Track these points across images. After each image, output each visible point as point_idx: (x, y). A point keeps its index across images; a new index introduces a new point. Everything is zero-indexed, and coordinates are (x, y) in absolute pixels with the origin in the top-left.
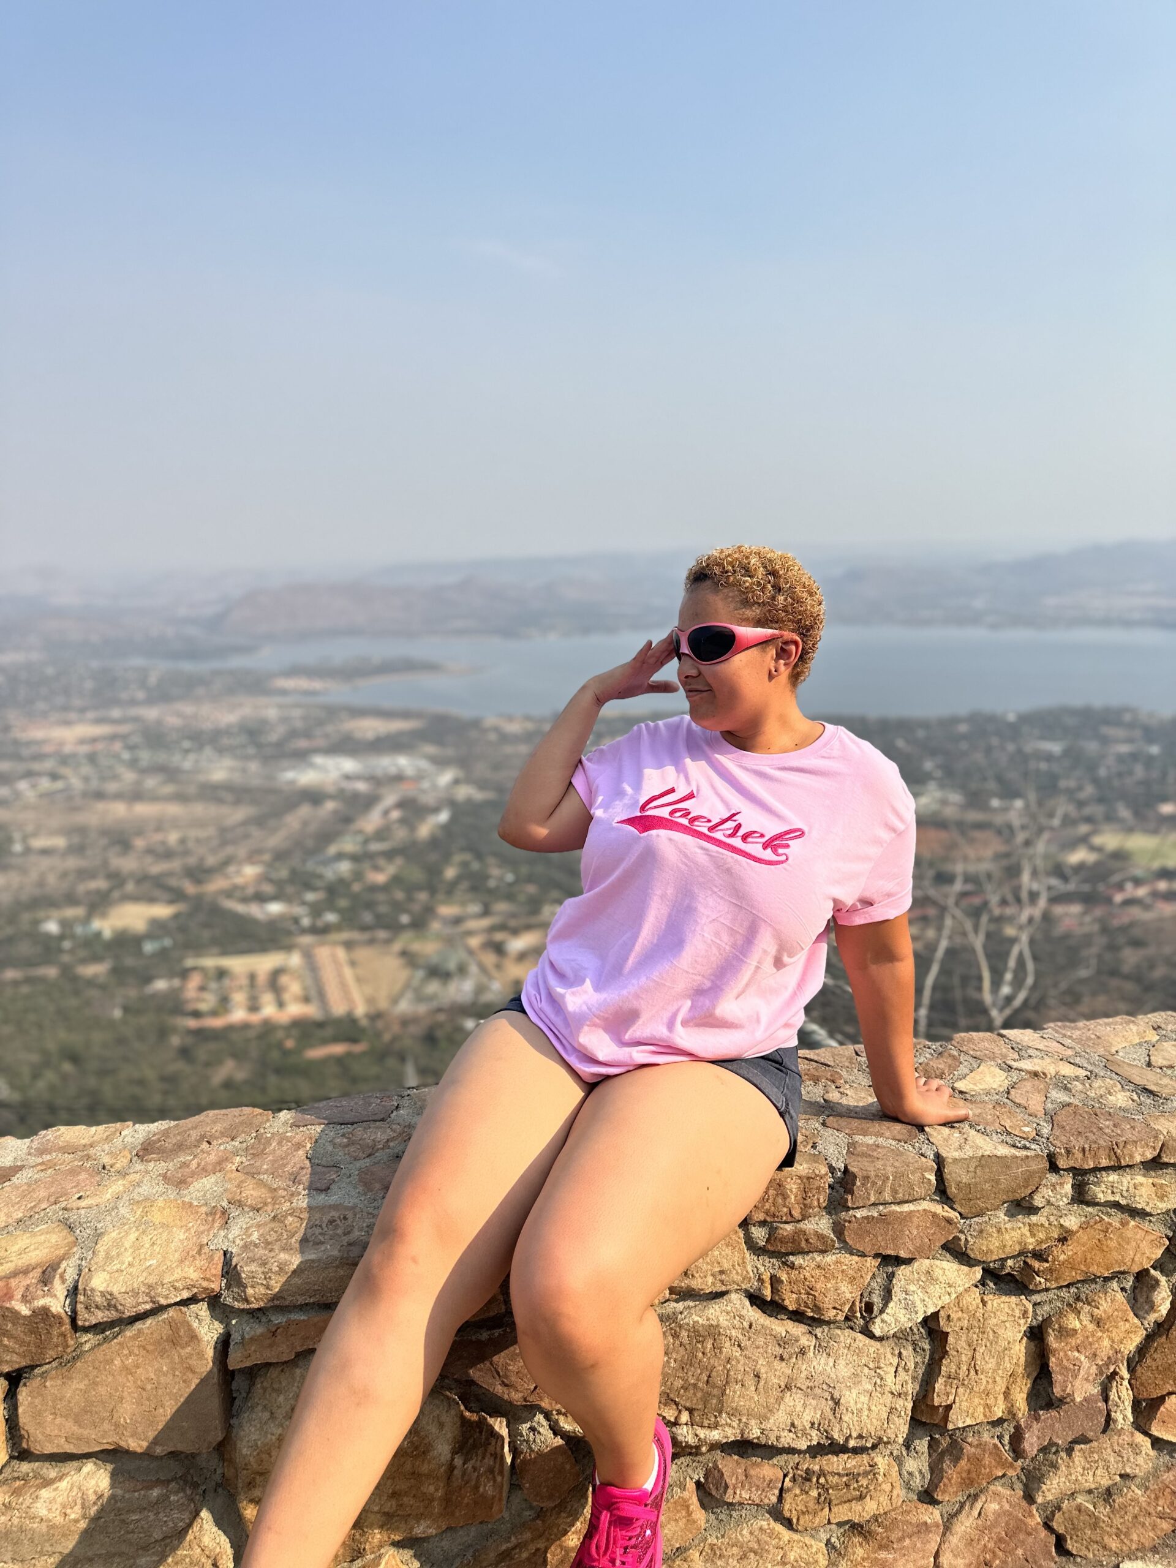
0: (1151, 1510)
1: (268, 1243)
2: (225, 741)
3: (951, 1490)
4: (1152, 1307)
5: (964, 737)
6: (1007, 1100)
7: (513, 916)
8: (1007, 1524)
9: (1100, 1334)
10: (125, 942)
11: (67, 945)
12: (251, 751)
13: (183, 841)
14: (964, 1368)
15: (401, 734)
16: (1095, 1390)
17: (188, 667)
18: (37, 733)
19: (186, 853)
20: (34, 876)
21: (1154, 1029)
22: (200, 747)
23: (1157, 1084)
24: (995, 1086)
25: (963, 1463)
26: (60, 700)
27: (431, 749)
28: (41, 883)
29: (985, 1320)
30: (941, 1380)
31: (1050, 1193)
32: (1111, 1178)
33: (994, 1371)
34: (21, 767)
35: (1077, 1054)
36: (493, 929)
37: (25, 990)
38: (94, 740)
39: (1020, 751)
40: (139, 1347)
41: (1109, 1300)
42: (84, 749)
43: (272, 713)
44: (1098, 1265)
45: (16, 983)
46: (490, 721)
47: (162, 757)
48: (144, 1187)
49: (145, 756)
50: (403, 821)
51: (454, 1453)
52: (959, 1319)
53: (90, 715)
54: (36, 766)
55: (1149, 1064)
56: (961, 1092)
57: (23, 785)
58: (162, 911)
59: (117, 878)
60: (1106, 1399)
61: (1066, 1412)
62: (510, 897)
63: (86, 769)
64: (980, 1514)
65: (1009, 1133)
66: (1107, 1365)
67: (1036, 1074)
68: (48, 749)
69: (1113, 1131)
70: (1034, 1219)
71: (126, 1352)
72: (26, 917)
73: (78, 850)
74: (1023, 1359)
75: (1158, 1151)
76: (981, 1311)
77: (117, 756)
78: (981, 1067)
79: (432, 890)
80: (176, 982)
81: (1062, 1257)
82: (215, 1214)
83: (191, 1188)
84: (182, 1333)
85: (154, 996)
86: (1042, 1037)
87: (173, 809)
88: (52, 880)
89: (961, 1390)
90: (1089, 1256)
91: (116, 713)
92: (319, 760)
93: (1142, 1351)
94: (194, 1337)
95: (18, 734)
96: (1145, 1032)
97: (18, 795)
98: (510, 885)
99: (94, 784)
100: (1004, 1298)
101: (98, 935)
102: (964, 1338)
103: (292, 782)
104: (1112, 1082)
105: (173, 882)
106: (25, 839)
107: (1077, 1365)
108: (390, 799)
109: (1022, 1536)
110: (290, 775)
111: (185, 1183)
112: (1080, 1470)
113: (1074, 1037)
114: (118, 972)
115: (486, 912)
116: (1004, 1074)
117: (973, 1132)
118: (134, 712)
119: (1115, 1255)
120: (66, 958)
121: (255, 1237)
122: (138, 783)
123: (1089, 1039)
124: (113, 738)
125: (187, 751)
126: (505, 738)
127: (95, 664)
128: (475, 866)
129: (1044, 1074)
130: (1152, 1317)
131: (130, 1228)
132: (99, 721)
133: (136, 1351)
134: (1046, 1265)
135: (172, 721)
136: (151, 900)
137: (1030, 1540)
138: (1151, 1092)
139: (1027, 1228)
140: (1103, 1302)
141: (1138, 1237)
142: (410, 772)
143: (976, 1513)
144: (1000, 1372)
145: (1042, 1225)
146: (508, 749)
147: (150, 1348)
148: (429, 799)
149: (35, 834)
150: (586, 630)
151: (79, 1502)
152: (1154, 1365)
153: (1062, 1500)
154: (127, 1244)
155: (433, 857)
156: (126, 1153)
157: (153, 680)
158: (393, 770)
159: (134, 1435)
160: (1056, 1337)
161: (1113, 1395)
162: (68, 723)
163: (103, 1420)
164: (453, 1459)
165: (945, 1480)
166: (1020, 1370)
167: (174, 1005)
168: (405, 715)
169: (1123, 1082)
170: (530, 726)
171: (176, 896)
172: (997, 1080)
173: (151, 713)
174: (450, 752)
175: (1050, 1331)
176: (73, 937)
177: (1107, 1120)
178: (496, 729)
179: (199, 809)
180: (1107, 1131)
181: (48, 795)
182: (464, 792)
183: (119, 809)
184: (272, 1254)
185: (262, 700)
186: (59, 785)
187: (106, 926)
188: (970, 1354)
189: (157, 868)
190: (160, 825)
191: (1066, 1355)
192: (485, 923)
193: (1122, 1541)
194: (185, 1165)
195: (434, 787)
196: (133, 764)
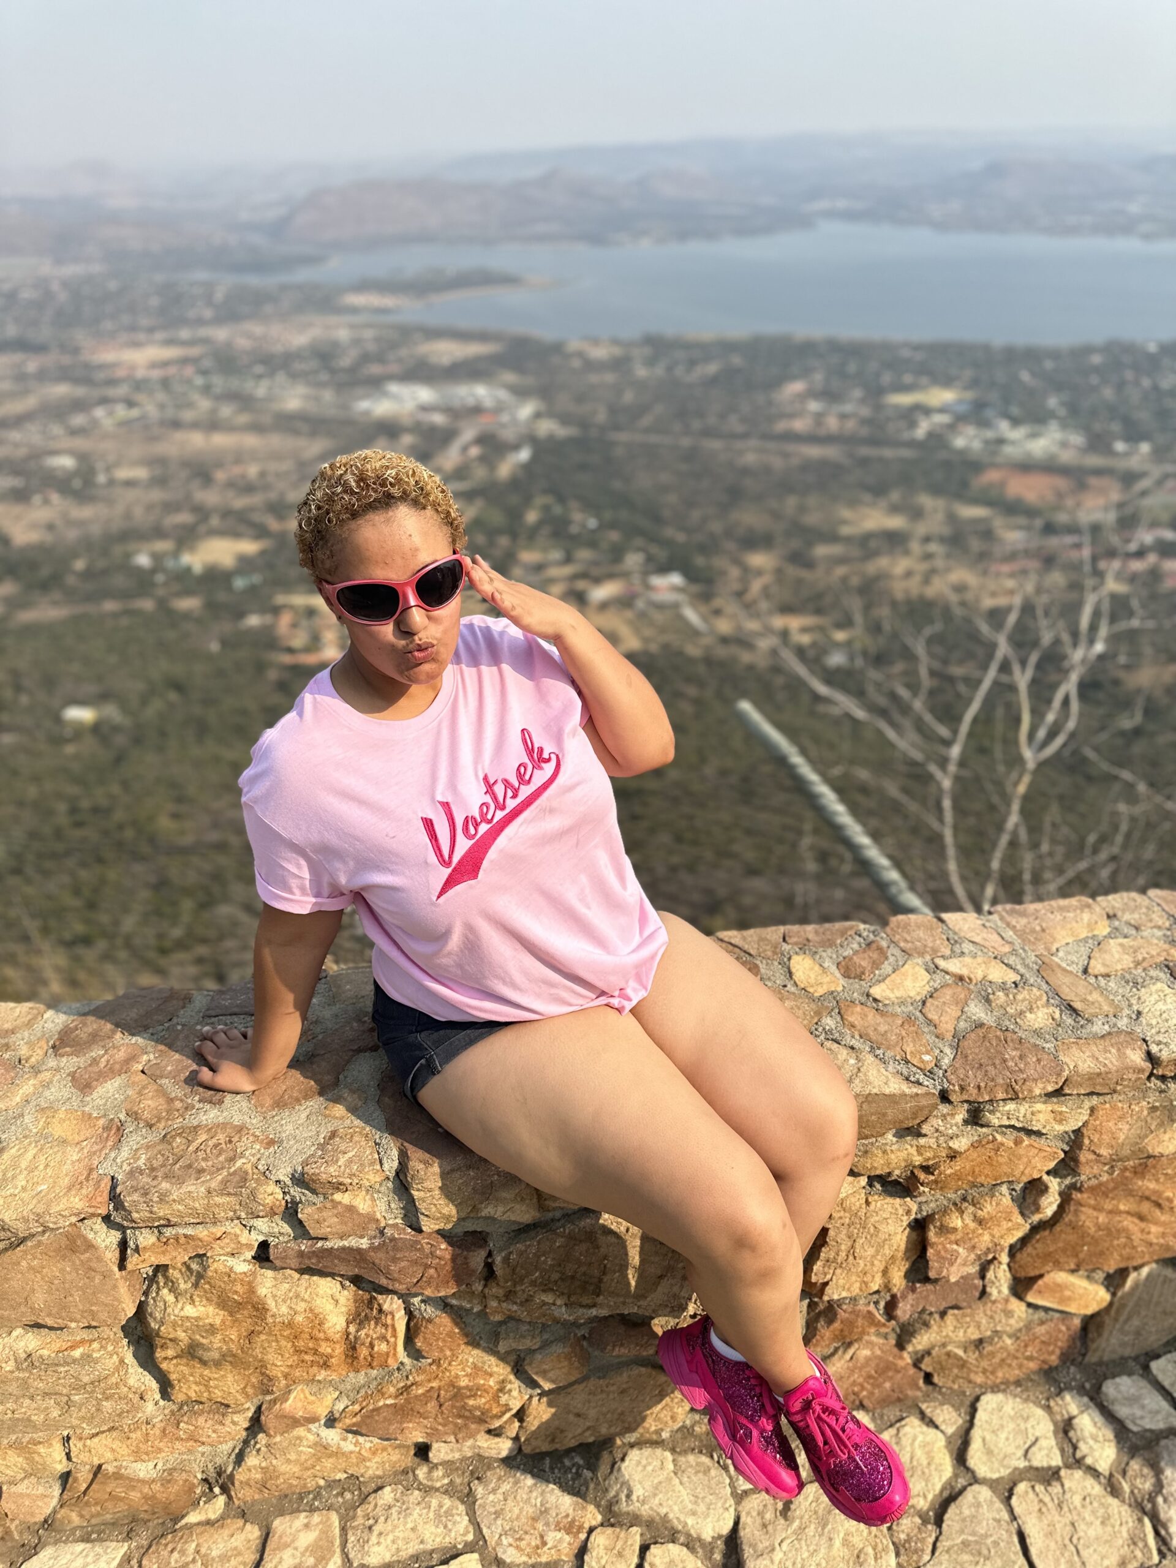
0: (1019, 1355)
1: (153, 1169)
2: (298, 366)
3: (824, 1344)
4: (1038, 1209)
5: (1096, 369)
6: (918, 1014)
7: (595, 563)
8: (877, 1365)
9: (980, 1231)
10: (214, 577)
11: (160, 578)
12: (324, 377)
13: (262, 474)
14: (843, 1254)
15: (478, 359)
16: (974, 1269)
17: (253, 281)
18: (108, 355)
19: (267, 487)
20: (119, 509)
21: (1109, 917)
22: (271, 374)
23: (1084, 1000)
24: (912, 994)
25: (837, 1325)
26: (126, 319)
27: (510, 377)
28: (128, 515)
29: (866, 1218)
30: (819, 1263)
31: (940, 1123)
32: (1007, 1108)
33: (873, 1256)
34: (96, 393)
35: (1014, 952)
36: (575, 577)
37: (124, 622)
38: (165, 364)
39: (1156, 388)
40: (41, 1253)
41: (994, 1203)
42: (156, 374)
43: (343, 335)
44: (987, 1176)
45: (115, 615)
46: (574, 345)
47: (234, 383)
48: (53, 1090)
49: (219, 382)
50: (482, 459)
51: (348, 1323)
52: (841, 1218)
53: (159, 336)
54: (112, 392)
55: (1085, 971)
56: (875, 1000)
57: (99, 412)
58: (249, 547)
59: (202, 512)
60: (983, 1277)
61: (942, 1287)
62: (592, 544)
63: (161, 396)
64: (852, 1358)
65: (907, 1062)
66: (986, 1254)
67: (961, 978)
68: (121, 373)
69: (1016, 1065)
70: (922, 1141)
71: (29, 1257)
72: (118, 550)
73: (160, 481)
74: (903, 1246)
75: (1060, 1084)
76: (864, 1211)
77: (189, 382)
78: (906, 966)
79: (514, 535)
80: (268, 619)
81: (949, 1172)
82: (111, 1129)
83: (95, 1095)
84: (79, 1243)
85: (250, 631)
86: (984, 925)
87: (251, 441)
88: (138, 512)
89: (838, 1271)
90: (977, 1170)
91: (185, 334)
92: (394, 388)
93: (1024, 1241)
94: (90, 1246)
95: (86, 356)
96: (1096, 923)
97: (95, 423)
98: (593, 531)
99: (170, 413)
100: (889, 1200)
101: (188, 570)
102: (845, 1232)
103: (367, 413)
104: (1038, 993)
105: (257, 517)
106: (108, 469)
107: (955, 1255)
108: (468, 434)
109: (890, 1374)
110: (364, 405)
111: (90, 1088)
112: (951, 1328)
113: (1018, 927)
114: (213, 608)
115: (568, 560)
116: (927, 976)
117: (870, 1059)
118: (203, 332)
119: (1005, 1169)
120: (161, 592)
121: (141, 1162)
122: (214, 411)
123: (1033, 931)
124: (184, 361)
125: (260, 377)
126: (590, 365)
127: (159, 278)
128: (557, 510)
129: (970, 979)
130: (1036, 1218)
131: (30, 1144)
132: (170, 342)
133: (39, 1256)
134: (932, 1178)
135: (243, 343)
136: (236, 535)
137: (899, 1376)
138: (1074, 1011)
139: (915, 1148)
140: (988, 1206)
141: (1031, 1154)
142: (488, 403)
143: (848, 1356)
144: (879, 1257)
145: (930, 1147)
146: (594, 378)
147: (51, 1254)
148: (509, 435)
149: (118, 464)
150: (683, 236)
151: (12, 1358)
152: (1034, 1253)
153: (933, 1347)
154: (24, 1165)
155: (514, 500)
156: (43, 1043)
157: (219, 295)
158: (471, 402)
159: (49, 1315)
160: (936, 1234)
161: (990, 1275)
162: (137, 345)
163: (20, 1304)
164: (348, 1327)
165: (818, 1337)
166: (900, 1254)
167: (268, 640)
168: (482, 337)
169: (1050, 994)
170: (617, 351)
171: (260, 532)
172: (917, 985)
173: (221, 334)
174: (529, 381)
175: (932, 1227)
176: (164, 570)
177: (1016, 1049)
178: (580, 354)
179: (276, 441)
180: (1011, 1064)
181: (125, 424)
182: (547, 427)
183: (196, 441)
184: (155, 1183)
185: (333, 319)
186: (135, 413)
187: (196, 559)
188: (850, 1244)
189: (240, 503)
190: (239, 457)
191: (944, 1247)
192: (567, 570)
193: (987, 1378)
194: (95, 1061)
195: (514, 421)
196: (206, 390)
